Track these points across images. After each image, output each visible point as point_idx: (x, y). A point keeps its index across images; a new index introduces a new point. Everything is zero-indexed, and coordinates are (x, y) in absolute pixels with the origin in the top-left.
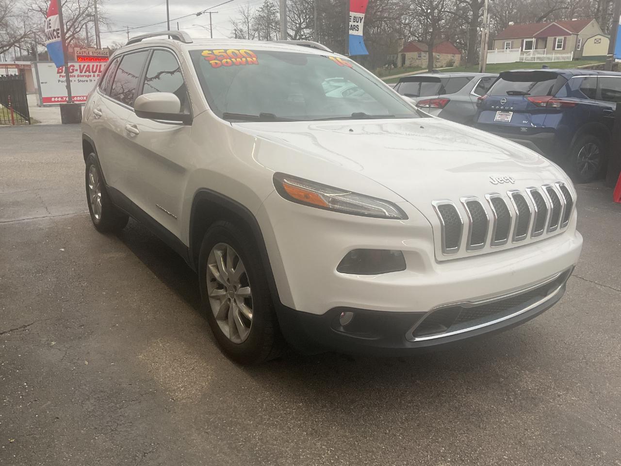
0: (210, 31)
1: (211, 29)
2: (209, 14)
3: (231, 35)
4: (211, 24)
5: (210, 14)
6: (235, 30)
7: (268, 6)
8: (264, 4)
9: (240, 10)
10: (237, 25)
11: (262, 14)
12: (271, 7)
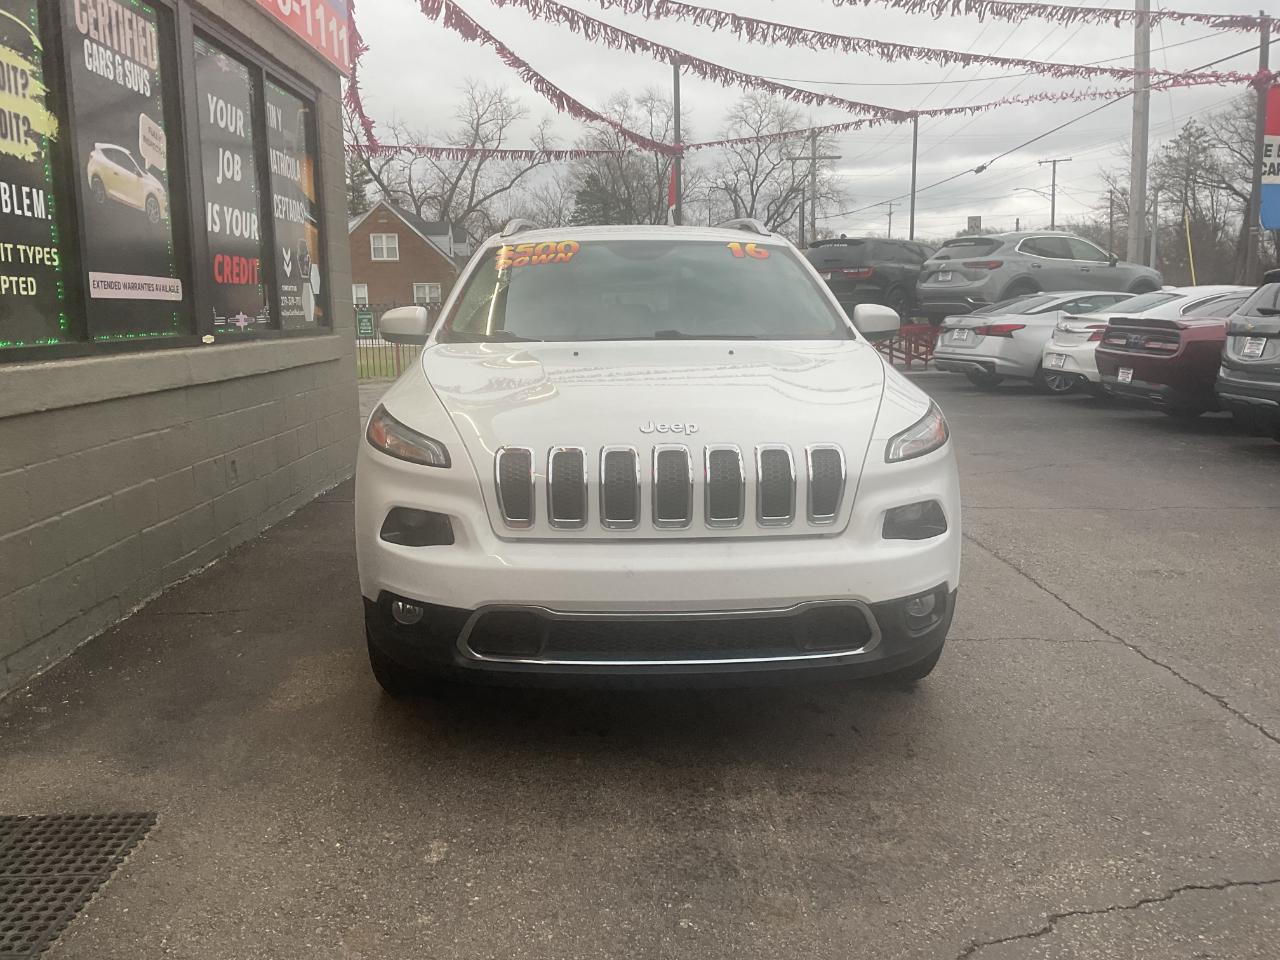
0: (1051, 198)
1: (1053, 195)
2: (1051, 164)
3: (1099, 204)
4: (1054, 185)
5: (1054, 165)
6: (1111, 192)
7: (1191, 135)
8: (1182, 132)
9: (1124, 150)
10: (1115, 181)
11: (1175, 154)
12: (1199, 137)
